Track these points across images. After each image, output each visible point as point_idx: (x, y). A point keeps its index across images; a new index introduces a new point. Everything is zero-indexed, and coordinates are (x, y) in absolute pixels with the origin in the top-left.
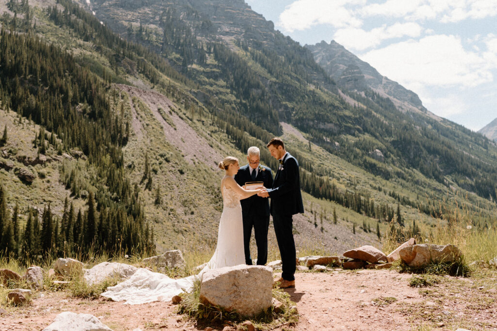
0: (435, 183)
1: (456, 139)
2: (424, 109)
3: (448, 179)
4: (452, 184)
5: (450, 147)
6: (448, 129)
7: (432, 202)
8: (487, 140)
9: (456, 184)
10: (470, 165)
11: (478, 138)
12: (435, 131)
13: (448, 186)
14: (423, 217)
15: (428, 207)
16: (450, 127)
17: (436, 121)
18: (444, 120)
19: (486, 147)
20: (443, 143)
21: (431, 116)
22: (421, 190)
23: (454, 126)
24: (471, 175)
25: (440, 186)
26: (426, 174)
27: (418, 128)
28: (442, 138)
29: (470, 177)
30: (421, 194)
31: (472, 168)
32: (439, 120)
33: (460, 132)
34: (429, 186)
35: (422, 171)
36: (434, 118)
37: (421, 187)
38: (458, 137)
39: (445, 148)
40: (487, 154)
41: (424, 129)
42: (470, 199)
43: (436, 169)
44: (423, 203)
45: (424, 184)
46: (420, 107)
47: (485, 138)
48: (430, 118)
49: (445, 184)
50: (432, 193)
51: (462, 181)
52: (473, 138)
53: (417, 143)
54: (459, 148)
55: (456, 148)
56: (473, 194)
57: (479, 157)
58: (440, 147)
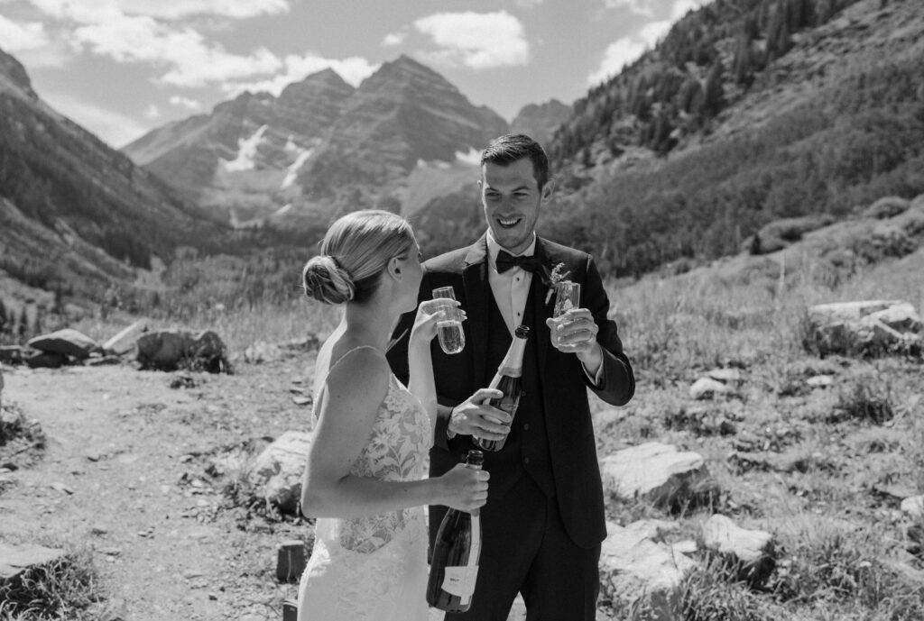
0: (39, 228)
1: (84, 156)
2: (32, 94)
3: (62, 223)
4: (68, 233)
5: (70, 168)
6: (71, 137)
7: (31, 259)
8: (132, 165)
9: (74, 233)
10: (100, 203)
11: (118, 160)
12: (48, 137)
13: (61, 234)
14: (12, 285)
15: (23, 268)
16: (75, 133)
17: (52, 120)
18: (67, 121)
19: (129, 176)
20: (61, 159)
21: (46, 110)
22: (13, 238)
23: (82, 133)
24: (100, 219)
25: (48, 234)
26: (26, 211)
27: (20, 126)
28: (60, 151)
29: (99, 224)
30: (12, 245)
31: (102, 208)
32: (57, 119)
33: (90, 145)
34: (29, 232)
35: (19, 204)
36: (49, 113)
37: (14, 233)
38: (87, 152)
39: (63, 169)
40: (130, 188)
41: (30, 131)
42: (95, 260)
43: (44, 205)
44: (15, 261)
45: (20, 228)
46: (27, 89)
47: (129, 161)
48: (43, 113)
49: (55, 231)
50: (33, 244)
51: (85, 229)
52: (111, 159)
53: (15, 154)
54: (86, 172)
55: (81, 171)
56: (100, 251)
57: (116, 190)
58: (54, 165)
